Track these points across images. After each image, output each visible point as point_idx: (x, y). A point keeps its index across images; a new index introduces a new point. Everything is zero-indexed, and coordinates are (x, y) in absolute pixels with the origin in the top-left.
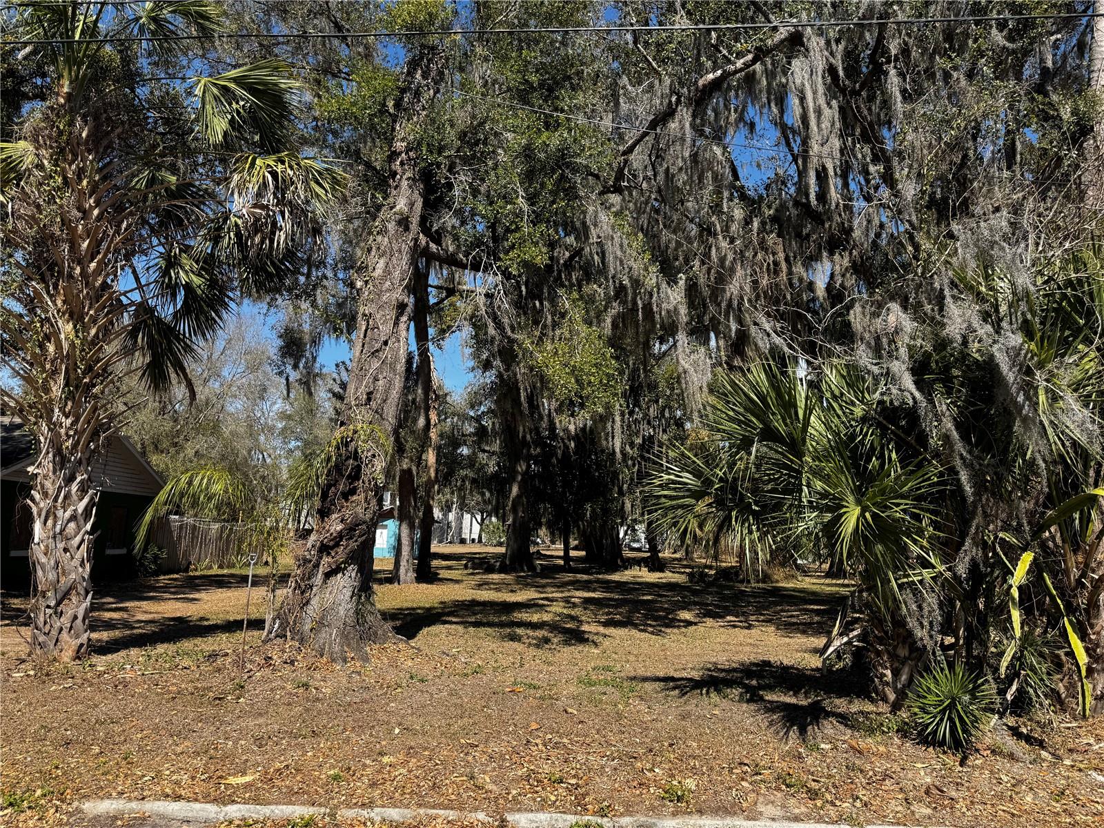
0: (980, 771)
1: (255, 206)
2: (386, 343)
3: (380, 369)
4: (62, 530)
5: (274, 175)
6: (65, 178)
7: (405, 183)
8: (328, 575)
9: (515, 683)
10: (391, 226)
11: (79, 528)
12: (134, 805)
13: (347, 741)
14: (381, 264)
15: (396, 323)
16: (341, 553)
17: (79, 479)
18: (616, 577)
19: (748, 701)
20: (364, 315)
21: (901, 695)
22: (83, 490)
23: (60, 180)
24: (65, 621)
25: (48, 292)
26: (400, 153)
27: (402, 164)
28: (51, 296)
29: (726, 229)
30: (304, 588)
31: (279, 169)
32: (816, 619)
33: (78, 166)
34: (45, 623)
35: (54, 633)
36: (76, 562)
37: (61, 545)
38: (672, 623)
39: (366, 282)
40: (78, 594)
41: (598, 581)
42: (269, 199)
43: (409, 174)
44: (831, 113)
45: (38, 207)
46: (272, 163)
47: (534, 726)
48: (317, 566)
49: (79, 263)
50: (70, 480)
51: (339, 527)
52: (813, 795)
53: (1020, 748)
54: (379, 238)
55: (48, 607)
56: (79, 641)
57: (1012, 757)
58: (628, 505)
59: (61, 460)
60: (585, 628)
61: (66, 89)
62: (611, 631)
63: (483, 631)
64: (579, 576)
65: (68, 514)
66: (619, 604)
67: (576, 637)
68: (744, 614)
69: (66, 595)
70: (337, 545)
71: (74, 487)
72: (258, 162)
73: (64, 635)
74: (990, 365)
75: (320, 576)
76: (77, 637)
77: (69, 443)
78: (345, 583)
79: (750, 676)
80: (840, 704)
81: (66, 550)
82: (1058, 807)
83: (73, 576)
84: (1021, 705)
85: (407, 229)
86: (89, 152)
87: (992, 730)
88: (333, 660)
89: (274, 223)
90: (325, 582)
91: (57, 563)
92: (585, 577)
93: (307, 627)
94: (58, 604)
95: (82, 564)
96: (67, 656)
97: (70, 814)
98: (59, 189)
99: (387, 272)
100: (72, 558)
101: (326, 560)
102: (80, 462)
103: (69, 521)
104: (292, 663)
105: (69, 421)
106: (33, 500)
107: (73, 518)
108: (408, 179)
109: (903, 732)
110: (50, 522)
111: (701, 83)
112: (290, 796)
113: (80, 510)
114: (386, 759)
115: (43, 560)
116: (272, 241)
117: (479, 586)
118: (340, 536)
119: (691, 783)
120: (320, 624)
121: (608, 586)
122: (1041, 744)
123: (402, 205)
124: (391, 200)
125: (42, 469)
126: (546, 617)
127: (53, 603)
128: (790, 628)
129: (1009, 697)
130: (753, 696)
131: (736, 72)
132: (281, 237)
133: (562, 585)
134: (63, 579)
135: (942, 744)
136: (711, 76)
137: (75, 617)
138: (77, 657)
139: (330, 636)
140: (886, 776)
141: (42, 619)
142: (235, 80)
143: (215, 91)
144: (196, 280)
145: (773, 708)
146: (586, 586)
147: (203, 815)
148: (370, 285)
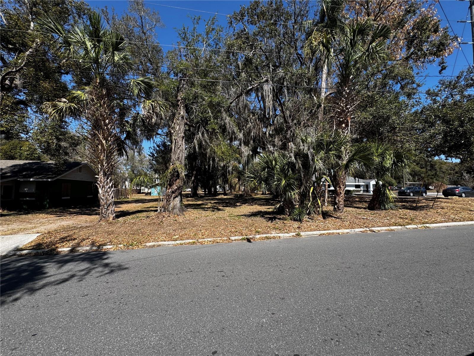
0: (304, 224)
1: (148, 113)
2: (180, 146)
3: (180, 152)
4: (107, 191)
5: (152, 105)
6: (100, 104)
7: (182, 108)
8: (174, 198)
9: (217, 218)
10: (180, 118)
11: (111, 190)
12: (157, 243)
13: (192, 229)
14: (178, 127)
15: (182, 141)
16: (177, 193)
17: (110, 178)
18: (217, 197)
19: (262, 217)
20: (175, 139)
21: (290, 213)
22: (111, 181)
23: (99, 104)
24: (110, 211)
25: (99, 133)
26: (180, 100)
27: (181, 103)
28: (100, 134)
29: (251, 121)
30: (168, 201)
31: (153, 103)
32: (265, 203)
33: (103, 101)
34: (105, 212)
35: (107, 214)
36: (111, 198)
37: (107, 194)
38: (237, 206)
39: (174, 131)
40: (112, 205)
41: (214, 198)
42: (151, 111)
43: (182, 106)
44: (271, 96)
45: (94, 111)
46: (151, 102)
47: (227, 224)
48: (172, 196)
49: (106, 126)
50: (108, 179)
51: (176, 188)
52: (280, 230)
53: (310, 220)
54: (177, 121)
55: (105, 208)
56: (113, 216)
57: (309, 222)
58: (219, 180)
59: (105, 174)
60: (219, 208)
61: (98, 81)
62: (225, 208)
63: (199, 210)
64: (209, 198)
65: (108, 187)
66: (223, 203)
67: (219, 210)
68: (249, 203)
69: (109, 205)
70: (176, 191)
71: (109, 180)
72: (147, 101)
73: (110, 215)
74: (307, 155)
75: (172, 198)
76: (113, 215)
77: (107, 170)
78: (178, 199)
79: (260, 213)
80: (279, 217)
81: (108, 195)
82: (317, 228)
83: (110, 201)
84: (309, 214)
85: (183, 119)
86: (106, 97)
87: (305, 218)
88: (178, 215)
89: (152, 117)
90: (174, 199)
91: (106, 198)
92: (211, 198)
93: (170, 209)
94: (107, 208)
95: (112, 198)
96: (111, 219)
97: (144, 246)
98: (99, 107)
99: (180, 129)
100: (110, 197)
101: (174, 195)
102: (109, 174)
103: (108, 188)
104: (169, 216)
105: (106, 165)
106: (98, 184)
107: (109, 188)
108: (182, 107)
109: (291, 219)
110: (103, 189)
111: (248, 89)
112: (188, 239)
113: (110, 186)
114: (202, 231)
115: (103, 198)
116: (151, 121)
117: (188, 201)
118: (177, 189)
119: (259, 230)
120: (173, 208)
121: (217, 199)
122: (313, 219)
123: (182, 113)
124: (179, 112)
125: (100, 176)
126: (209, 206)
127: (106, 207)
128: (261, 205)
129: (307, 212)
130: (263, 216)
131: (255, 87)
132: (154, 120)
133: (207, 200)
134: (108, 202)
135: (298, 221)
136: (250, 88)
137: (112, 210)
138: (113, 219)
139: (176, 211)
140: (290, 226)
141: (104, 211)
142: (141, 81)
143: (136, 83)
144: (131, 130)
145: (267, 218)
146: (212, 200)
147: (172, 243)
148: (176, 132)
